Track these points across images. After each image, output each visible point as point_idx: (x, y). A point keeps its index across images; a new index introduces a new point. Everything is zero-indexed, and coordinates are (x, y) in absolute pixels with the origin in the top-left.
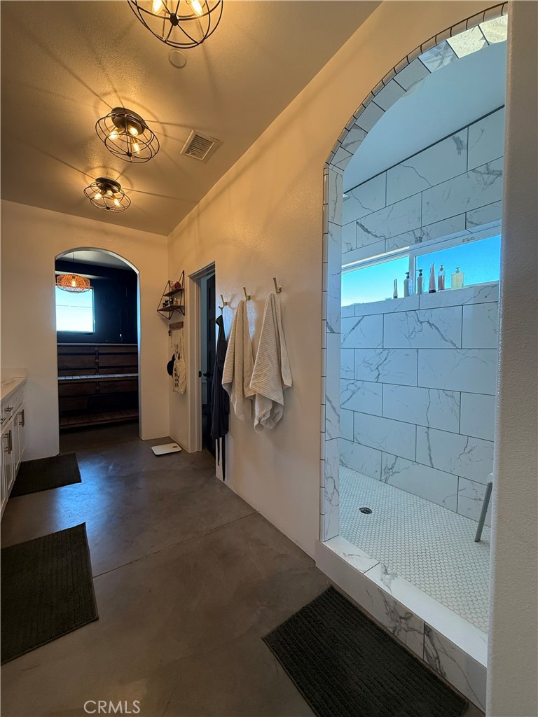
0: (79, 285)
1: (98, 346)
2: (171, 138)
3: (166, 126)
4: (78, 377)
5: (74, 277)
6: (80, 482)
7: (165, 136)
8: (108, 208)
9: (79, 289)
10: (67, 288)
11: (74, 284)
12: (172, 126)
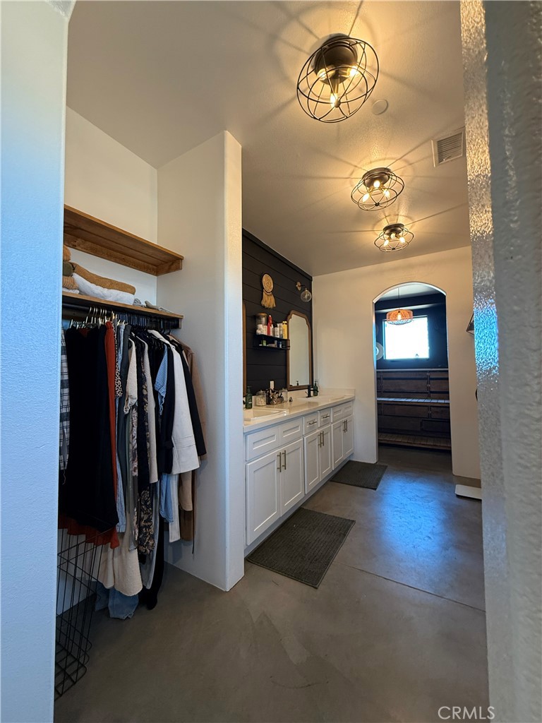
0: (404, 317)
1: (430, 371)
2: (417, 162)
3: (405, 157)
4: (409, 400)
5: (399, 312)
6: (375, 489)
7: (411, 164)
8: (394, 249)
9: (404, 321)
10: (395, 322)
11: (399, 317)
12: (410, 154)
